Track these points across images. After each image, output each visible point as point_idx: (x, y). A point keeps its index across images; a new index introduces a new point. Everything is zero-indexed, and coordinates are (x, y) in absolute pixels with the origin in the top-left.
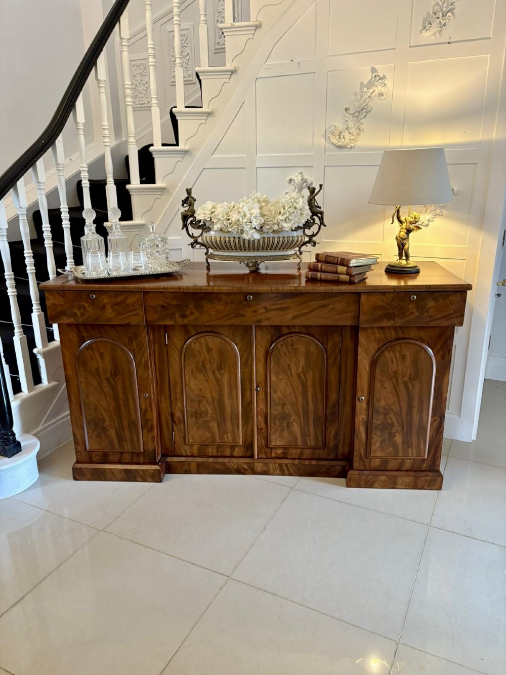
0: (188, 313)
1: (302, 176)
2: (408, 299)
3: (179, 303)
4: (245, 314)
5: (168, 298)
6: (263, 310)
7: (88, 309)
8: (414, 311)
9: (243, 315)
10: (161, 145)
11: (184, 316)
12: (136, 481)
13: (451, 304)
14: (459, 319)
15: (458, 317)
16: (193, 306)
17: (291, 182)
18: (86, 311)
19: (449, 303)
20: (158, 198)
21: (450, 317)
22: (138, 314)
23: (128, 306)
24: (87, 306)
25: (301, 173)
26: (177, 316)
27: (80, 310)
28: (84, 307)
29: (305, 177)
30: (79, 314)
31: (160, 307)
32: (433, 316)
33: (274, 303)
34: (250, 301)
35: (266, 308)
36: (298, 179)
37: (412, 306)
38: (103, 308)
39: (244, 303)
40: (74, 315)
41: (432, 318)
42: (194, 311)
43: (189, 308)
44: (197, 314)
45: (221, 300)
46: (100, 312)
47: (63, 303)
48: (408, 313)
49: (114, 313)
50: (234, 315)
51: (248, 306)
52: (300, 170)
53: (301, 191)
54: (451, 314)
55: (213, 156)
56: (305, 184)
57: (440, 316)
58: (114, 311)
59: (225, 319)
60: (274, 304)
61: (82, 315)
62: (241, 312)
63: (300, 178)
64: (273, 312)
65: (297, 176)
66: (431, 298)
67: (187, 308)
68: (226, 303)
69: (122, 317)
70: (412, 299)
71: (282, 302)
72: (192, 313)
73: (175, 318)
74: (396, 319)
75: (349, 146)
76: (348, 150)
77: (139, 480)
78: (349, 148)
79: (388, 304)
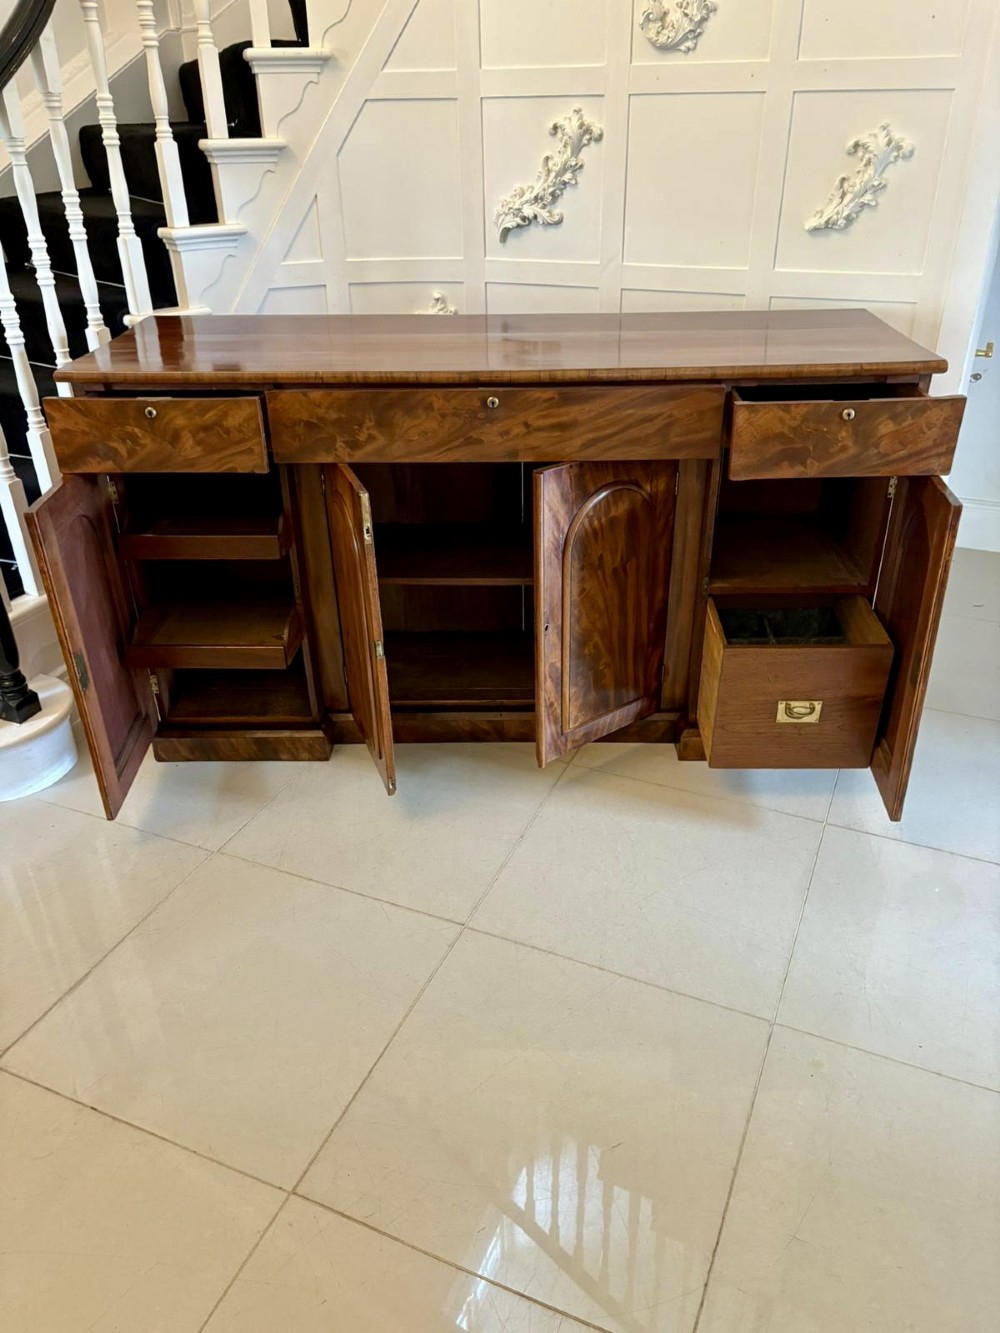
0: (362, 437)
1: (581, 118)
2: (837, 419)
3: (343, 416)
4: (483, 438)
5: (319, 406)
6: (522, 430)
7: (142, 442)
8: (850, 443)
9: (479, 441)
10: (270, 44)
11: (354, 445)
12: (280, 760)
13: (930, 429)
14: (943, 460)
15: (939, 455)
16: (373, 423)
17: (556, 133)
18: (139, 444)
19: (924, 426)
20: (269, 171)
21: (925, 455)
22: (250, 451)
23: (228, 432)
24: (139, 435)
25: (577, 112)
26: (339, 444)
27: (124, 441)
28: (134, 438)
29: (588, 120)
30: (122, 450)
31: (302, 425)
32: (887, 455)
33: (544, 413)
34: (493, 409)
35: (526, 425)
36: (571, 127)
37: (844, 434)
38: (175, 438)
39: (481, 415)
40: (114, 454)
41: (886, 459)
42: (375, 432)
43: (365, 429)
44: (381, 441)
45: (433, 409)
46: (170, 447)
47: (87, 429)
48: (836, 448)
49: (199, 448)
50: (461, 440)
51: (490, 420)
52: (577, 104)
53: (578, 155)
54: (929, 449)
55: (386, 70)
56: (587, 137)
57: (902, 453)
58: (199, 443)
59: (441, 450)
60: (544, 417)
61: (131, 453)
62: (474, 435)
63: (575, 123)
64: (543, 434)
65: (570, 119)
66: (887, 416)
67: (361, 426)
68: (444, 416)
69: (216, 456)
70: (846, 417)
71: (562, 410)
72: (371, 438)
73: (336, 450)
74: (809, 462)
75: (683, 48)
76: (681, 55)
77: (284, 757)
78: (685, 52)
79: (794, 430)
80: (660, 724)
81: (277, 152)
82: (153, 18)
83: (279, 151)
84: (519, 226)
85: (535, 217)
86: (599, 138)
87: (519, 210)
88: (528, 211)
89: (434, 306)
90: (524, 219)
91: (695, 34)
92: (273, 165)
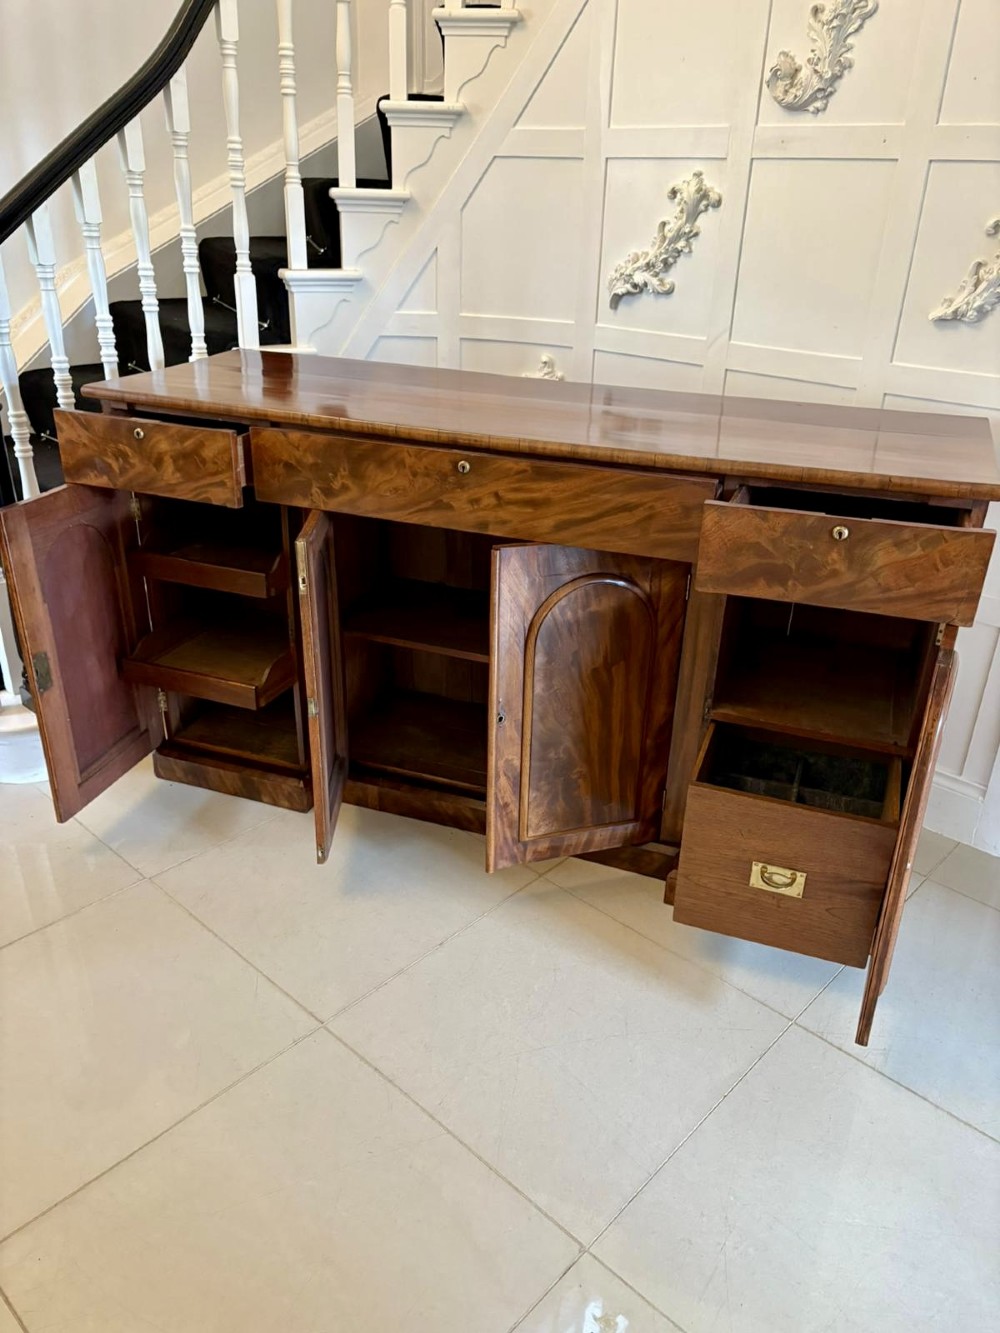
0: (336, 485)
1: (701, 181)
2: (826, 537)
3: (319, 461)
4: (454, 504)
5: (297, 448)
6: (492, 501)
7: (132, 461)
8: (841, 567)
9: (450, 507)
10: (405, 97)
11: (328, 492)
13: (946, 565)
14: (963, 606)
15: (958, 601)
16: (347, 473)
17: (675, 197)
18: (129, 463)
19: (938, 561)
20: (392, 222)
21: (938, 598)
22: (222, 484)
23: (204, 462)
24: (130, 454)
25: (698, 175)
26: (315, 490)
27: (117, 459)
28: (125, 456)
29: (708, 183)
30: (115, 466)
31: (281, 465)
32: (888, 590)
33: (517, 485)
34: (463, 473)
35: (496, 495)
36: (688, 192)
37: (835, 555)
38: (158, 462)
39: (451, 479)
40: (107, 470)
41: (887, 595)
42: (349, 482)
43: (339, 477)
44: (354, 492)
45: (405, 466)
46: (154, 469)
47: (86, 442)
48: (824, 572)
49: (178, 475)
50: (430, 503)
51: (462, 486)
52: (698, 167)
53: (695, 220)
54: (941, 591)
55: (517, 127)
56: (704, 202)
57: (910, 590)
58: (178, 469)
59: (412, 510)
60: (516, 490)
61: (123, 471)
62: (445, 498)
63: (693, 188)
64: (514, 509)
65: (688, 183)
66: (890, 541)
67: (335, 475)
68: (415, 474)
69: (195, 485)
70: (836, 536)
71: (535, 486)
72: (345, 488)
73: (311, 495)
74: (790, 583)
75: (811, 108)
76: (809, 116)
77: (265, 799)
78: (813, 113)
79: (773, 541)
80: (656, 856)
81: (401, 204)
82: (292, 67)
83: (404, 202)
84: (628, 293)
85: (646, 285)
86: (718, 204)
87: (630, 276)
88: (639, 278)
89: (541, 370)
90: (635, 286)
91: (826, 92)
92: (397, 216)
